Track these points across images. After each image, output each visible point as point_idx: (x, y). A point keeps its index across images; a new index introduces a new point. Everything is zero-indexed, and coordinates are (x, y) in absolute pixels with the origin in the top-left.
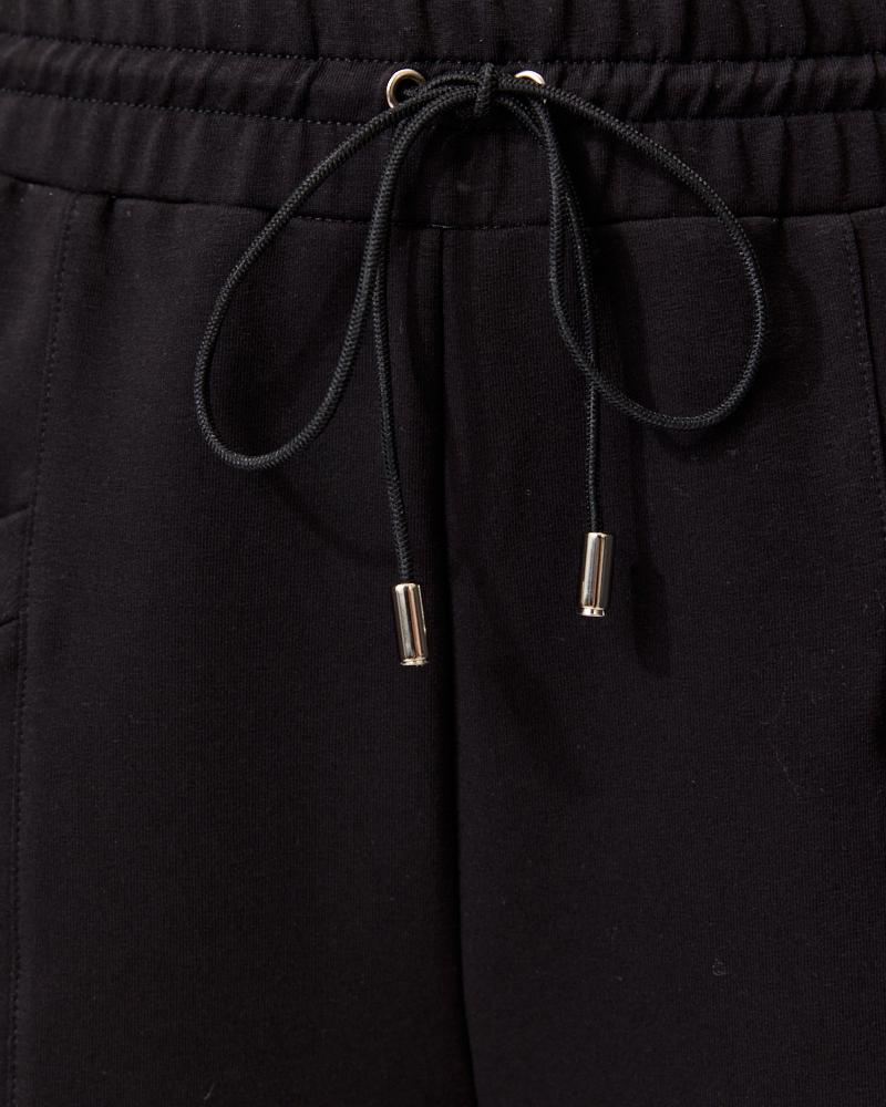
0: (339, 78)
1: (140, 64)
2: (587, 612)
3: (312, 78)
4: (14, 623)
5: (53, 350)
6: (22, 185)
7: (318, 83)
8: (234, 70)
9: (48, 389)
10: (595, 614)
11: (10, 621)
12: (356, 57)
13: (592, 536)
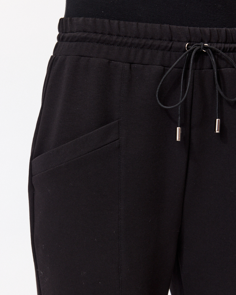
0: (176, 45)
1: (137, 41)
2: (217, 132)
3: (172, 44)
4: (119, 140)
5: (123, 91)
6: (110, 61)
7: (173, 45)
8: (157, 43)
9: (122, 98)
10: (218, 132)
11: (118, 140)
12: (179, 41)
13: (217, 120)
